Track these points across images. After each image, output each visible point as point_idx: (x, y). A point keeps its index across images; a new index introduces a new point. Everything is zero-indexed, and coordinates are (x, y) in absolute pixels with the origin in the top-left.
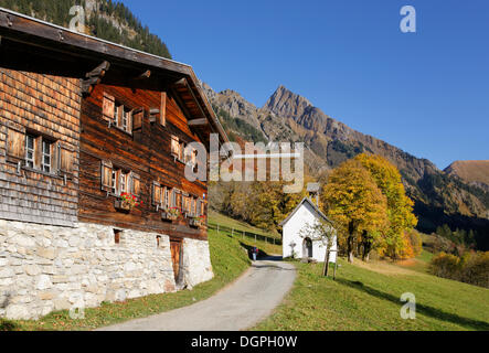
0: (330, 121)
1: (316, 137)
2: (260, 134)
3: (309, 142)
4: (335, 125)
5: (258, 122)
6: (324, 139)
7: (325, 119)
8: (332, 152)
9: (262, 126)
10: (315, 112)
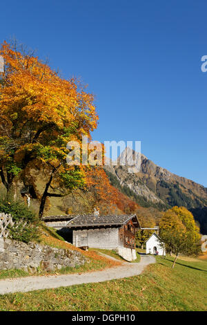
0: (158, 169)
1: (149, 178)
2: (115, 178)
3: (145, 181)
4: (162, 171)
5: (114, 170)
6: (154, 180)
7: (155, 167)
8: (160, 188)
9: (116, 172)
10: (149, 163)
